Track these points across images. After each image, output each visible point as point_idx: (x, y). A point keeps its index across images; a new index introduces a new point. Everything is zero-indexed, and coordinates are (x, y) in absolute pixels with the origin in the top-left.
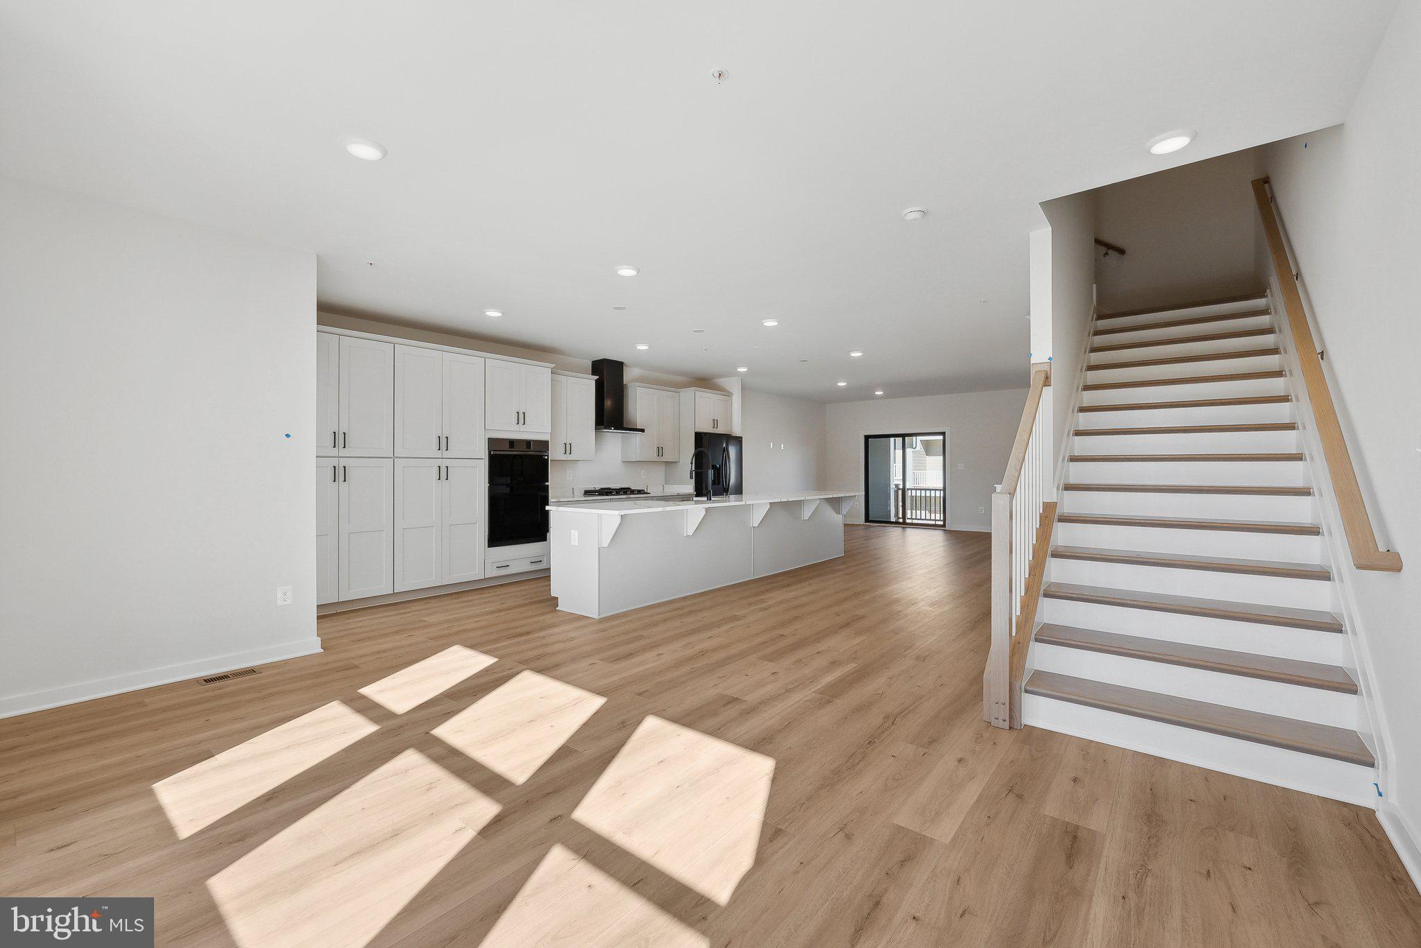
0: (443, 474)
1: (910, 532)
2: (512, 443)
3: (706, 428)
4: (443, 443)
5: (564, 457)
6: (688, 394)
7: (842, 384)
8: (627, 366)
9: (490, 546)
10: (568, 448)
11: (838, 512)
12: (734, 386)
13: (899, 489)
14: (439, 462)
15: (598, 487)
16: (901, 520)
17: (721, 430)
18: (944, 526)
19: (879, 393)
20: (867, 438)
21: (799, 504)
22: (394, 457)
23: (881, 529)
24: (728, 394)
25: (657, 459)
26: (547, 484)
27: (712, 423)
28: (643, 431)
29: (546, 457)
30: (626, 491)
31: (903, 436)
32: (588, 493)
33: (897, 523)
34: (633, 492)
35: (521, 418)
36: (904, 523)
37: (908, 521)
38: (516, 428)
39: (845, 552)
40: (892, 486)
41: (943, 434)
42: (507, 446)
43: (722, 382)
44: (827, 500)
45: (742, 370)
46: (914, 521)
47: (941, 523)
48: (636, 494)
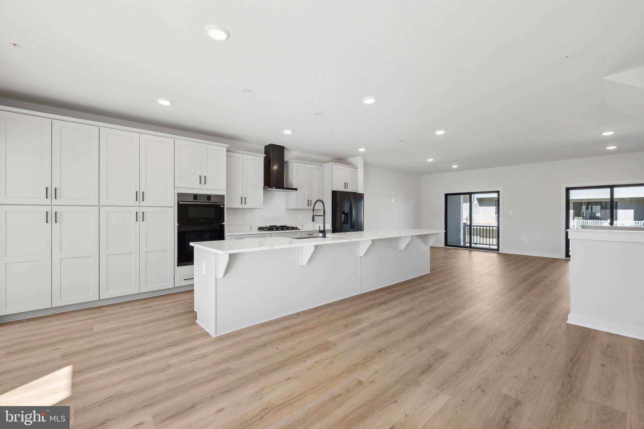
0: (140, 217)
1: (475, 253)
2: (195, 196)
3: (341, 188)
4: (140, 196)
5: (241, 206)
6: (328, 167)
7: (430, 160)
8: (287, 149)
9: (179, 265)
10: (243, 200)
11: (426, 243)
12: (359, 162)
13: (466, 226)
14: (137, 209)
15: (268, 225)
16: (468, 245)
17: (349, 189)
18: (498, 250)
19: (455, 167)
20: (446, 195)
21: (397, 239)
22: (99, 206)
23: (455, 251)
24: (355, 167)
25: (307, 208)
26: (223, 223)
27: (344, 186)
28: (296, 189)
29: (222, 206)
30: (283, 228)
31: (470, 194)
32: (261, 229)
33: (464, 247)
34: (287, 228)
35: (203, 180)
36: (470, 247)
37: (473, 245)
38: (200, 186)
39: (431, 270)
40: (462, 224)
41: (498, 192)
42: (192, 199)
43: (351, 160)
44: (419, 236)
45: (362, 150)
46: (478, 246)
47: (496, 247)
48: (290, 230)
